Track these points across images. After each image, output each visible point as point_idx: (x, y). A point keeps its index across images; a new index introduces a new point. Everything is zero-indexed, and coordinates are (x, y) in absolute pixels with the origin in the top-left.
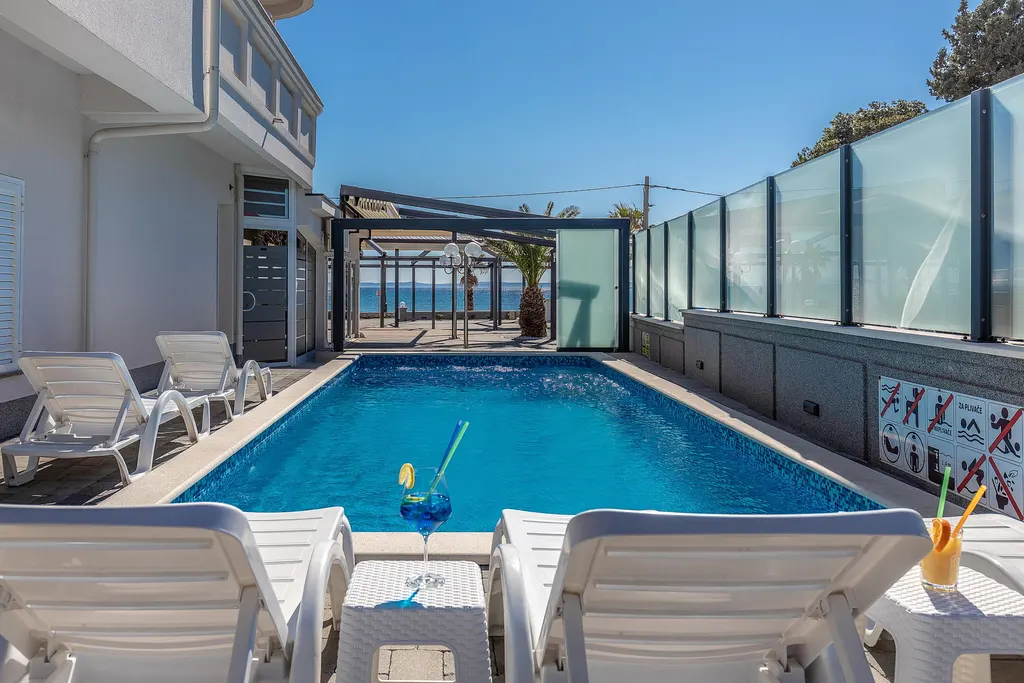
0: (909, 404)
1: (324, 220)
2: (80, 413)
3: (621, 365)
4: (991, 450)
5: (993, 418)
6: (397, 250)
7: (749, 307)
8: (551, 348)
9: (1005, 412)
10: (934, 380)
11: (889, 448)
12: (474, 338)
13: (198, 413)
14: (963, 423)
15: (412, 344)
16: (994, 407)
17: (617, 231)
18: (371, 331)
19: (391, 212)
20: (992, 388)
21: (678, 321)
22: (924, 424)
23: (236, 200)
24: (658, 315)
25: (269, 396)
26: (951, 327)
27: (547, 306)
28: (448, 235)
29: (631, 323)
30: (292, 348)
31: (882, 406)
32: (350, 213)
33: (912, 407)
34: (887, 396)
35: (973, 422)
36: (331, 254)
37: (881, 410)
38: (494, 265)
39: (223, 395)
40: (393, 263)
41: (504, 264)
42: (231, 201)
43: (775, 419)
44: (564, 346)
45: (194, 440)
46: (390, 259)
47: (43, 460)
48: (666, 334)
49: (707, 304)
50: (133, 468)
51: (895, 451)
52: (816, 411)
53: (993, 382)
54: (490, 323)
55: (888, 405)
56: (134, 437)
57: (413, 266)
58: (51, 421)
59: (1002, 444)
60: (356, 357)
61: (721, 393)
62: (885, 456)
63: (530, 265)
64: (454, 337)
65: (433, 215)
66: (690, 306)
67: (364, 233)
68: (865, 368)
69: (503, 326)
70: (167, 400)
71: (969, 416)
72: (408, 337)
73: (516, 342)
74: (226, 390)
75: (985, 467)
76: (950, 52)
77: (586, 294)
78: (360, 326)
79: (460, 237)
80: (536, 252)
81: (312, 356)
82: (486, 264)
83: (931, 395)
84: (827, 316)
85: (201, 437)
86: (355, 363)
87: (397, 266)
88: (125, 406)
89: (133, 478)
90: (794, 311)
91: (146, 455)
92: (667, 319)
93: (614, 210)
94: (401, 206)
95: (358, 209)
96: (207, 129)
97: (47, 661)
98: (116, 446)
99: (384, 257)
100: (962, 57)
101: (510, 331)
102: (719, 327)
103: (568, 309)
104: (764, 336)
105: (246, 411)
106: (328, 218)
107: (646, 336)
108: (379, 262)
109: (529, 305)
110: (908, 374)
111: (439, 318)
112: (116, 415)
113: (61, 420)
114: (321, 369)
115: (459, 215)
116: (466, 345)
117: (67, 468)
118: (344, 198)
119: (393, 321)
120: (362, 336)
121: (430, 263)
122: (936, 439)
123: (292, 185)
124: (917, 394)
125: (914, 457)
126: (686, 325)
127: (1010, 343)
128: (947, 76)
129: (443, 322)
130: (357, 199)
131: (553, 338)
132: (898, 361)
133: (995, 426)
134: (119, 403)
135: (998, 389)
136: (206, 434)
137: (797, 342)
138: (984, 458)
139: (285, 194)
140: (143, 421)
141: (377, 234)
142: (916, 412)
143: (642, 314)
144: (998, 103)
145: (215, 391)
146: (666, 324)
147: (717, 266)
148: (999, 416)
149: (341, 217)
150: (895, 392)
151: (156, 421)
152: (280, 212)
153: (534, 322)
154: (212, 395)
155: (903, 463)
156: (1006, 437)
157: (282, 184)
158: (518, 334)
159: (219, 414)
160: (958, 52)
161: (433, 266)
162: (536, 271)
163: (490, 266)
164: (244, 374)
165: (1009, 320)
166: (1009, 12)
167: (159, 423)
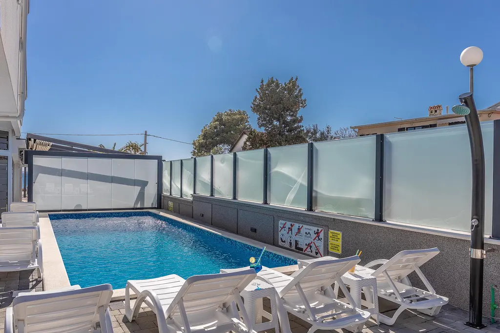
0: (289, 228)
4: (314, 240)
10: (297, 221)
11: (282, 241)
14: (306, 233)
22: (294, 233)
26: (302, 205)
35: (309, 232)
37: (279, 230)
51: (284, 242)
52: (255, 231)
53: (314, 222)
55: (282, 228)
59: (317, 238)
62: (280, 243)
68: (274, 218)
75: (312, 245)
83: (296, 226)
84: (259, 201)
110: (290, 219)
122: (297, 238)
124: (292, 225)
125: (291, 243)
127: (316, 211)
130: (35, 141)
132: (286, 216)
133: (315, 234)
135: (316, 224)
138: (312, 242)
142: (291, 230)
148: (316, 231)
150: (284, 225)
155: (287, 245)
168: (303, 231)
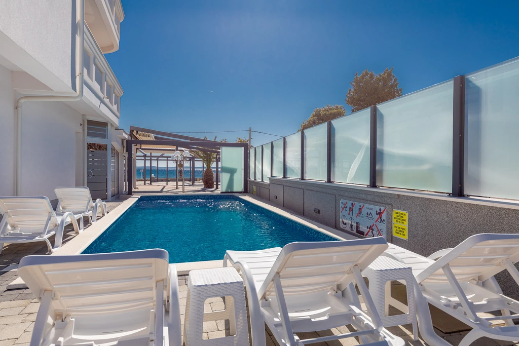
0: (350, 208)
1: (123, 140)
2: (25, 224)
3: (247, 198)
4: (376, 222)
5: (377, 212)
6: (151, 153)
7: (294, 176)
8: (218, 192)
9: (380, 210)
10: (358, 200)
11: (343, 224)
12: (186, 188)
13: (79, 221)
14: (367, 214)
15: (161, 191)
16: (377, 208)
17: (243, 148)
18: (142, 187)
19: (152, 137)
20: (376, 202)
21: (267, 181)
22: (355, 214)
23: (84, 130)
24: (259, 179)
25: (106, 213)
26: (363, 182)
27: (215, 176)
28: (174, 148)
29: (248, 183)
30: (109, 193)
31: (341, 209)
32: (134, 138)
33: (351, 209)
34: (343, 206)
35: (371, 213)
36: (126, 155)
37: (341, 211)
38: (192, 159)
39: (88, 213)
40: (149, 158)
41: (195, 159)
42: (81, 131)
43: (304, 215)
44: (224, 191)
45: (77, 233)
46: (148, 157)
47: (5, 245)
48: (263, 186)
49: (278, 174)
50: (53, 246)
51: (345, 224)
52: (319, 212)
53: (376, 200)
54: (191, 183)
55: (343, 209)
56: (53, 233)
57: (157, 160)
58: (9, 227)
59: (379, 220)
60: (139, 197)
61: (284, 207)
62: (342, 226)
63: (208, 160)
64: (177, 188)
65: (169, 139)
66: (272, 176)
67: (138, 146)
68: (335, 197)
69: (195, 184)
70: (67, 216)
71: (369, 211)
72: (159, 189)
73: (203, 190)
74: (89, 211)
75: (374, 227)
76: (353, 90)
77: (232, 172)
78: (137, 184)
79: (179, 148)
80: (210, 155)
81: (118, 197)
82: (188, 159)
83: (357, 205)
84: (322, 178)
85: (81, 232)
86: (139, 199)
87: (151, 160)
88: (49, 219)
89: (54, 250)
90: (310, 177)
91: (59, 239)
92: (262, 181)
93: (237, 140)
94: (155, 135)
95: (137, 136)
96: (77, 100)
97: (62, 321)
98: (46, 237)
99: (145, 156)
100: (356, 92)
101: (199, 186)
102: (284, 183)
103: (225, 178)
104: (300, 186)
105: (97, 219)
106: (125, 139)
107: (254, 188)
108: (143, 158)
109: (207, 175)
110: (350, 198)
111: (169, 181)
112: (45, 223)
113: (13, 227)
114: (125, 202)
115: (179, 140)
116: (183, 192)
117: (16, 248)
118: (132, 131)
119: (149, 182)
120: (137, 188)
121: (166, 159)
122: (358, 219)
123: (109, 125)
124: (353, 205)
125: (352, 225)
126: (270, 183)
127: (381, 188)
128: (351, 98)
129: (170, 182)
130: (137, 132)
131: (217, 188)
132: (346, 194)
133: (377, 214)
134: (46, 218)
135: (378, 202)
136: (82, 230)
137: (312, 188)
138: (374, 225)
139: (106, 128)
140: (56, 225)
141: (143, 146)
142: (352, 211)
143: (252, 179)
144: (379, 110)
145: (84, 212)
146: (262, 183)
147: (282, 160)
148: (378, 211)
149: (130, 139)
150: (345, 205)
151: (63, 225)
152: (104, 136)
153: (209, 182)
154: (83, 214)
155: (348, 228)
156: (381, 218)
157: (105, 124)
158: (203, 187)
159: (87, 222)
160: (355, 90)
161: (167, 160)
162: (210, 162)
163: (190, 160)
164: (96, 205)
165: (381, 181)
166: (370, 78)
167: (64, 225)
168: (364, 211)
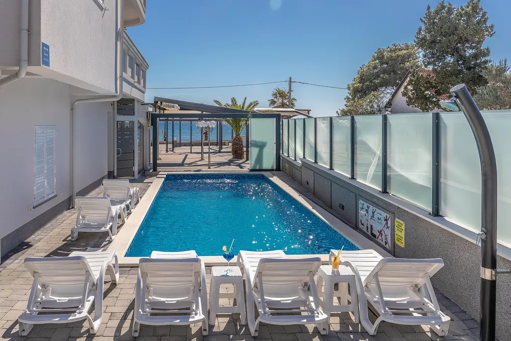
0: (366, 210)
3: (276, 180)
4: (384, 227)
5: (384, 218)
9: (387, 217)
10: (372, 203)
14: (378, 218)
16: (385, 215)
17: (275, 119)
21: (299, 162)
22: (370, 218)
24: (292, 157)
29: (281, 158)
34: (361, 207)
37: (360, 211)
43: (331, 208)
44: (253, 167)
48: (295, 167)
49: (310, 158)
51: (363, 225)
52: (343, 208)
61: (314, 195)
62: (361, 226)
63: (237, 127)
66: (304, 158)
68: (356, 196)
71: (380, 216)
73: (230, 162)
77: (261, 146)
83: (371, 208)
102: (314, 169)
104: (328, 177)
109: (236, 144)
110: (366, 200)
122: (372, 222)
124: (368, 207)
125: (367, 227)
126: (302, 165)
131: (247, 160)
132: (364, 195)
135: (385, 209)
137: (338, 182)
138: (382, 230)
142: (368, 213)
143: (285, 154)
144: (389, 120)
146: (295, 162)
153: (238, 152)
156: (387, 224)
158: (231, 157)
162: (239, 129)
168: (376, 216)
